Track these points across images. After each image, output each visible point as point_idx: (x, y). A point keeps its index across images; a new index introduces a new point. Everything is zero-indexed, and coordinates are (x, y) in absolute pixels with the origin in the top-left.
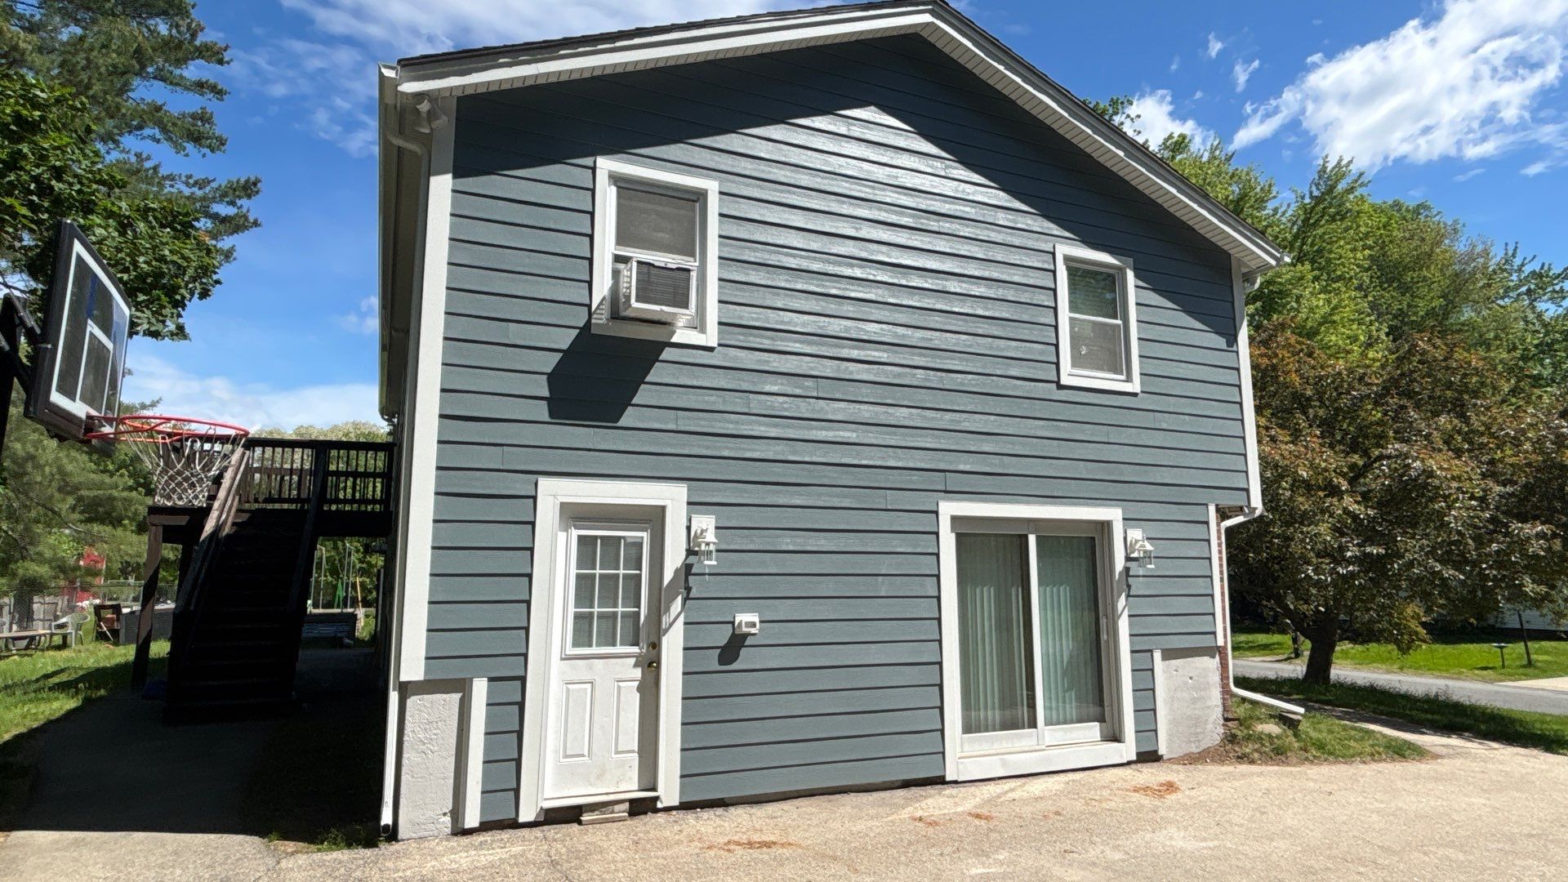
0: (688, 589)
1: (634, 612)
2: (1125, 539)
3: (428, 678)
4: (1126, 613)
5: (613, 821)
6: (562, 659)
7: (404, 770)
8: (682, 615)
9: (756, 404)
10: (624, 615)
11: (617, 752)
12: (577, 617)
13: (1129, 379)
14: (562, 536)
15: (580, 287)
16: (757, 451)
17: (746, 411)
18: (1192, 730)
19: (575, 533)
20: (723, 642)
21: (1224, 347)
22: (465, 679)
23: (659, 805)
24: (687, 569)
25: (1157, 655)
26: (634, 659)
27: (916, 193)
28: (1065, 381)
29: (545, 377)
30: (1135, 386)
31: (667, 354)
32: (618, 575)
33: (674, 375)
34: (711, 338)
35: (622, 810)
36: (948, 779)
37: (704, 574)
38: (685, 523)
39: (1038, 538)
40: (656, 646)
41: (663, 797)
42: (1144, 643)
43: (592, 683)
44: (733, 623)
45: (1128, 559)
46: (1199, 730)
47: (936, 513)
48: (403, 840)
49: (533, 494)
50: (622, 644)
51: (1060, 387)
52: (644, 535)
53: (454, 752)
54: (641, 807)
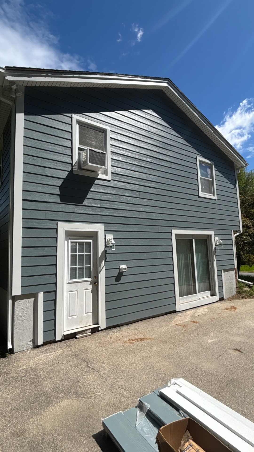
0: (106, 258)
1: (89, 267)
2: (215, 239)
3: (22, 294)
4: (216, 260)
5: (87, 336)
6: (67, 284)
7: (15, 328)
8: (104, 267)
9: (123, 199)
10: (86, 268)
11: (86, 313)
12: (72, 269)
13: (214, 196)
14: (66, 242)
15: (69, 158)
16: (123, 214)
17: (120, 201)
18: (230, 291)
19: (70, 241)
20: (116, 275)
21: (234, 188)
22: (35, 293)
23: (100, 329)
24: (105, 252)
25: (223, 271)
26: (90, 282)
27: (163, 137)
28: (200, 195)
29: (58, 187)
30: (215, 198)
31: (97, 182)
32: (84, 254)
33: (99, 189)
34: (109, 177)
35: (89, 333)
36: (177, 311)
37: (110, 253)
38: (104, 237)
39: (195, 240)
40: (96, 277)
41: (101, 326)
42: (220, 268)
43: (77, 291)
44: (119, 268)
45: (216, 245)
46: (231, 291)
47: (171, 233)
48: (16, 353)
49: (56, 227)
50: (86, 277)
51: (199, 197)
52: (91, 241)
53: (32, 319)
54: (94, 331)
